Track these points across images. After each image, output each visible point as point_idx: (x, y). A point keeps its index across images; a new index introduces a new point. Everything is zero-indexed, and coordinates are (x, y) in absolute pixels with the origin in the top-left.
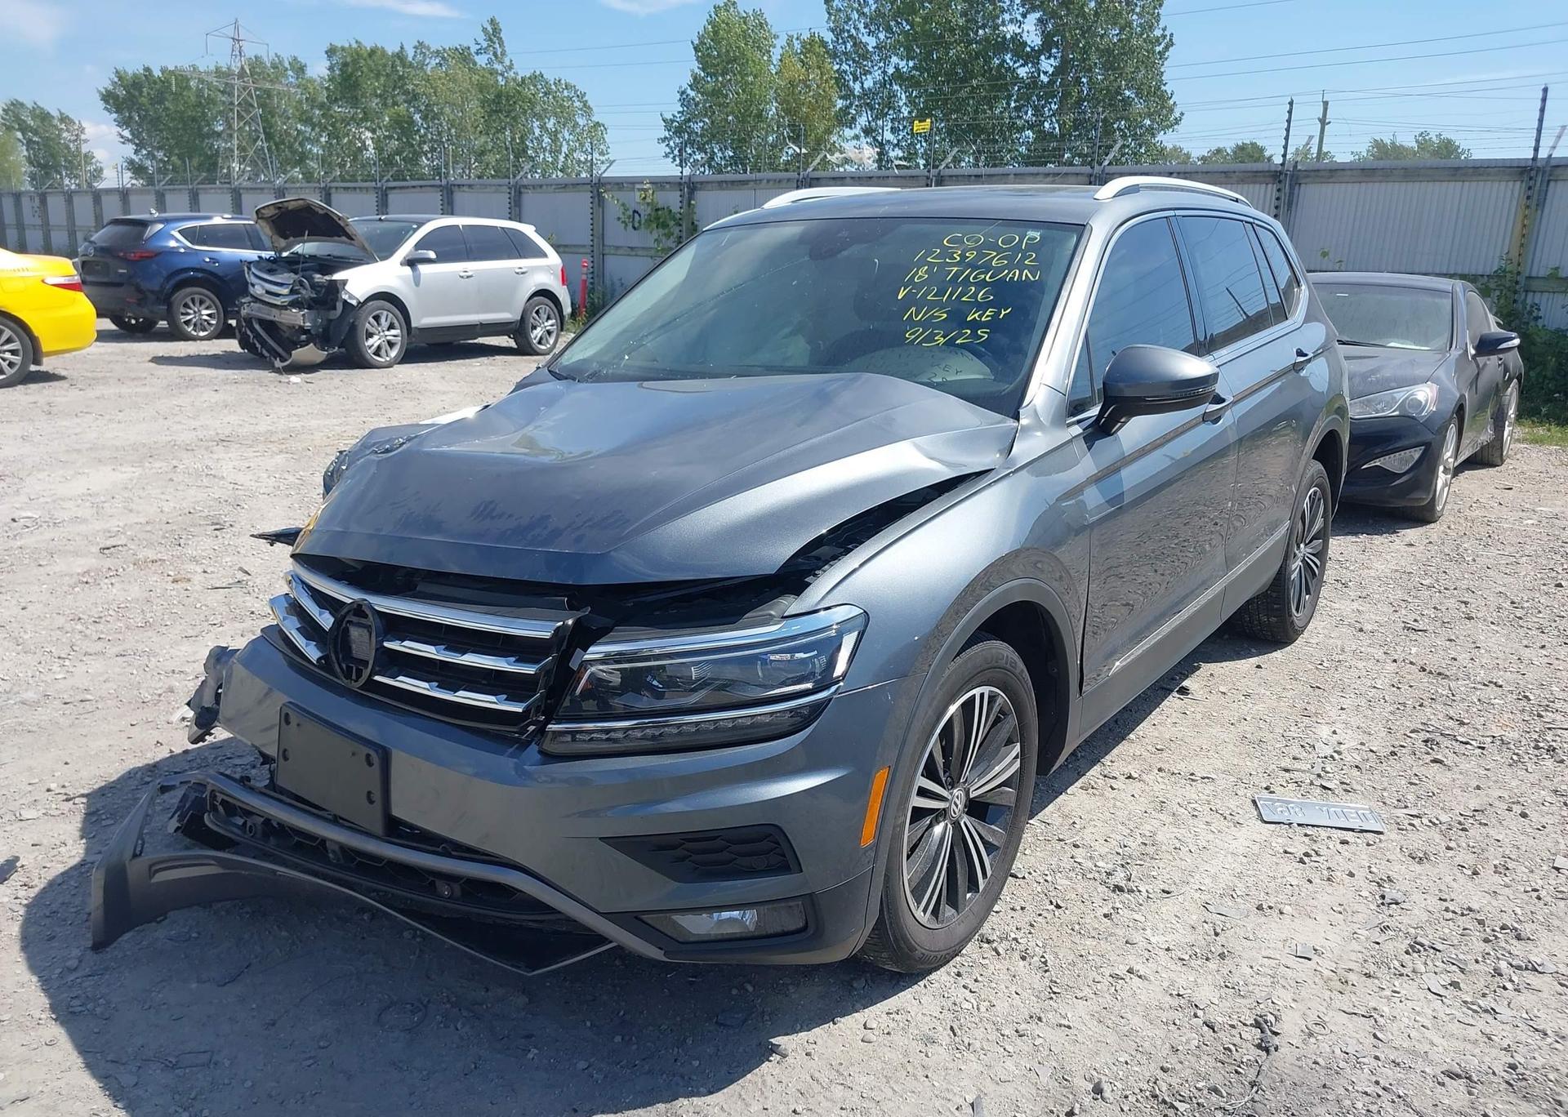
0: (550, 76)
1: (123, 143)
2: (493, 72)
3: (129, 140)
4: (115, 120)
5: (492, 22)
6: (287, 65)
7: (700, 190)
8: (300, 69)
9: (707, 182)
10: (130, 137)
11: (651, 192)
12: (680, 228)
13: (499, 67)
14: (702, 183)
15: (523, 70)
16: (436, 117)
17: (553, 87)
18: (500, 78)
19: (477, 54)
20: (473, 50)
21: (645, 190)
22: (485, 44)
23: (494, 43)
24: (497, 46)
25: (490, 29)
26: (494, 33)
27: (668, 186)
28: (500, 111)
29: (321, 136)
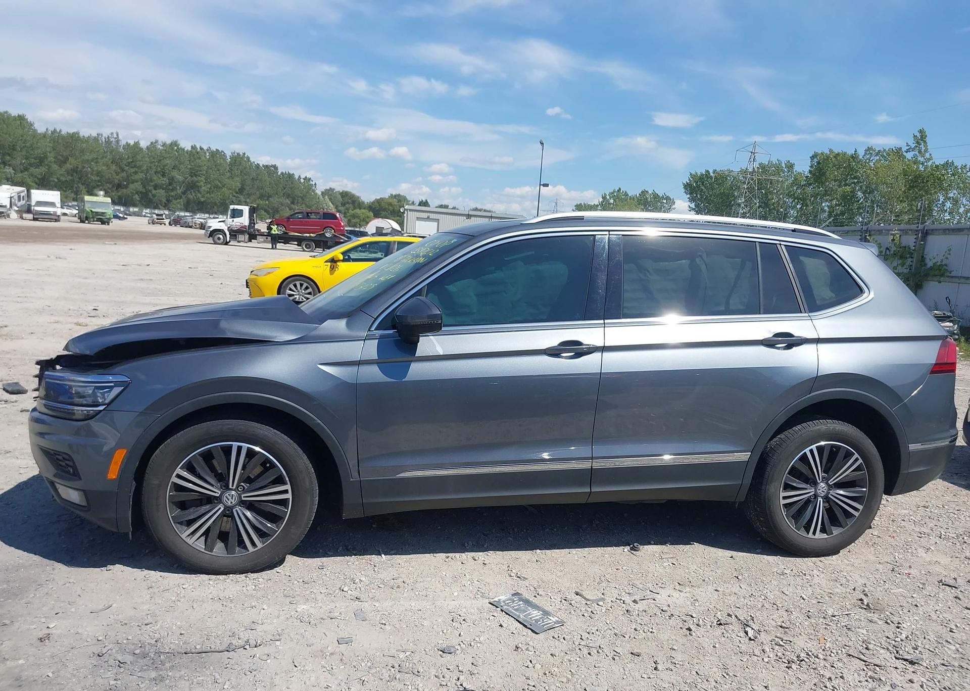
0: (958, 163)
1: (690, 211)
2: (916, 162)
3: (693, 209)
4: (689, 198)
5: (921, 131)
6: (784, 165)
7: (930, 235)
8: (790, 166)
9: (936, 230)
10: (694, 207)
11: (898, 236)
12: (912, 260)
13: (921, 159)
14: (932, 230)
15: (939, 160)
16: (871, 192)
17: (960, 170)
18: (921, 166)
19: (907, 152)
20: (904, 149)
21: (894, 235)
22: (913, 146)
23: (920, 144)
24: (922, 146)
25: (918, 135)
26: (921, 138)
27: (910, 232)
28: (916, 187)
29: (798, 205)
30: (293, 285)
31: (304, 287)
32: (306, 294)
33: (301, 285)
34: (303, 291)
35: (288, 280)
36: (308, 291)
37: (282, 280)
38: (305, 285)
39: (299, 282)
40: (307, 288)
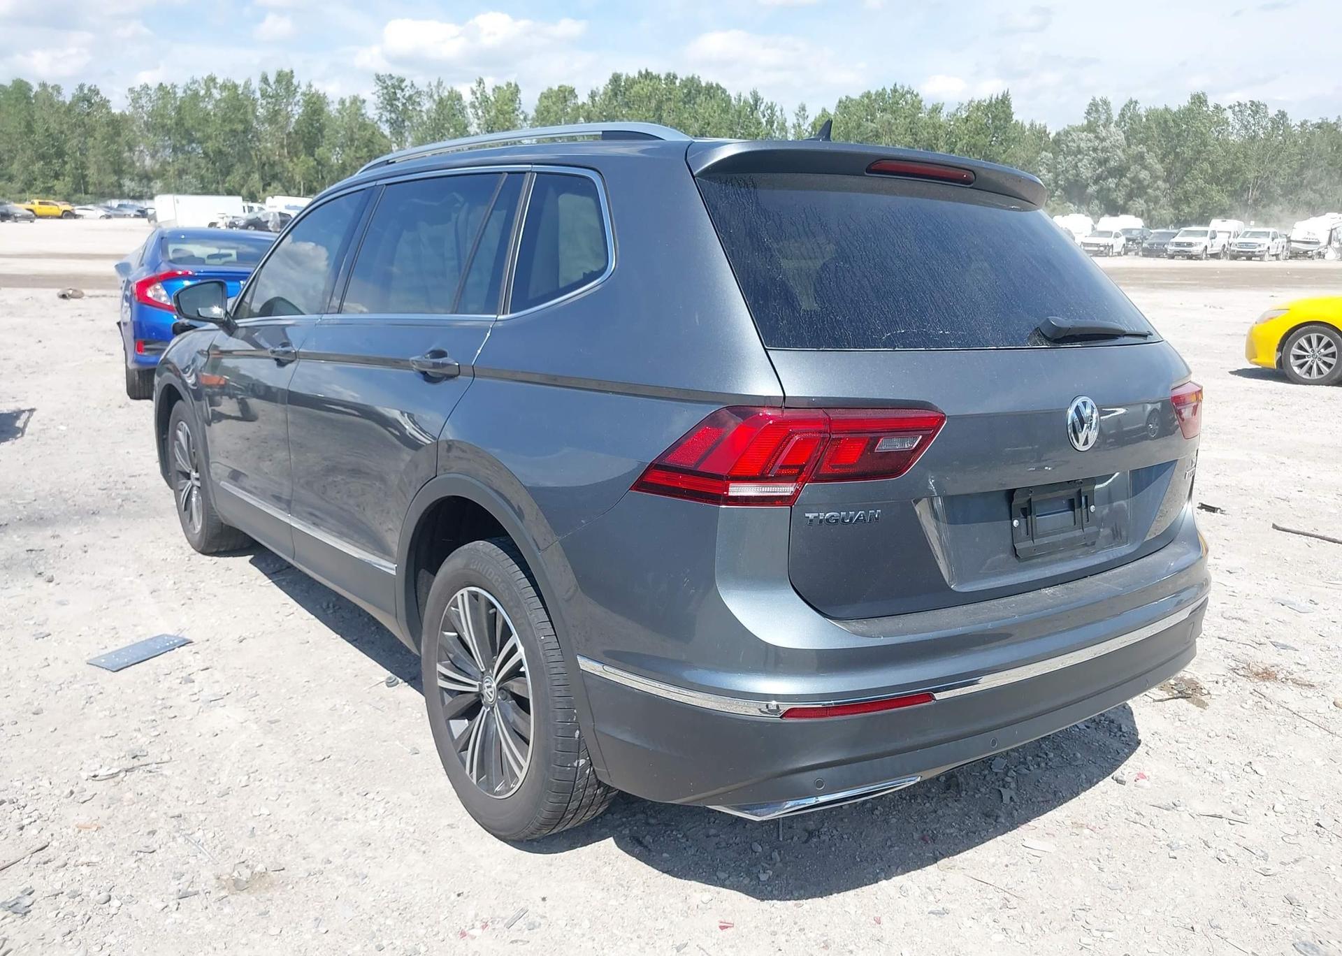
30: (1305, 339)
31: (1323, 343)
32: (1326, 355)
33: (1320, 339)
34: (1322, 350)
35: (1299, 331)
36: (1330, 350)
37: (1286, 329)
38: (1326, 340)
39: (1316, 334)
40: (1328, 345)
